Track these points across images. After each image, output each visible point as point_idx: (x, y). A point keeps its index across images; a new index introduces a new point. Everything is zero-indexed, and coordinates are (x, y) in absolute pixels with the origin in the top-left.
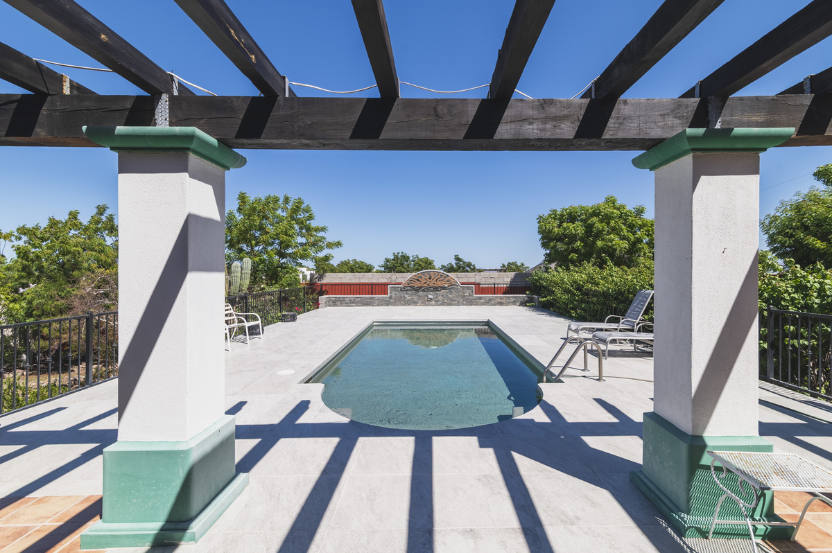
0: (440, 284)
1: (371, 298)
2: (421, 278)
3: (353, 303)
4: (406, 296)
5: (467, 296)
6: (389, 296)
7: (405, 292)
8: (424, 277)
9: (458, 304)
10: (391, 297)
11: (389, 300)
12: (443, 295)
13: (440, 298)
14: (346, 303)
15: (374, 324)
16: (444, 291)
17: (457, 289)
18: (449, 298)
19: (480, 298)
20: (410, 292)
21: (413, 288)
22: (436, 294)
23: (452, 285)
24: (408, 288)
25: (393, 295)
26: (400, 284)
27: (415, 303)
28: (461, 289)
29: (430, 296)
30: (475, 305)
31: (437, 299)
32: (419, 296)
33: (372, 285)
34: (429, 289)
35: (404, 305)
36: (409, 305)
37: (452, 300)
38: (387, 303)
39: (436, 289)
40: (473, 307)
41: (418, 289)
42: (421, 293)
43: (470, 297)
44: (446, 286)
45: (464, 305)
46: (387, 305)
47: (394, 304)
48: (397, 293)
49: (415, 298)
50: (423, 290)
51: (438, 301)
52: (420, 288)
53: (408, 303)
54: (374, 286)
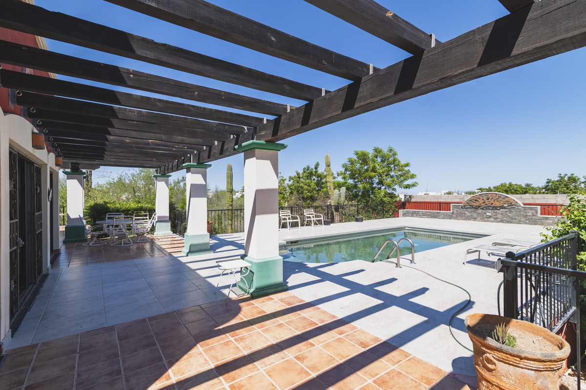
0: (497, 204)
1: (438, 213)
2: (480, 199)
3: (424, 215)
4: (466, 213)
5: (530, 216)
6: (451, 211)
7: (465, 209)
8: (481, 198)
9: (519, 222)
10: (453, 213)
11: (452, 215)
12: (502, 214)
13: (499, 216)
14: (420, 215)
15: (406, 228)
16: (503, 210)
17: (518, 209)
18: (509, 216)
19: (547, 218)
20: (469, 210)
21: (472, 207)
22: (494, 212)
23: (512, 205)
24: (468, 206)
25: (455, 212)
26: (461, 203)
27: (475, 219)
28: (522, 209)
29: (488, 214)
30: (539, 225)
31: (496, 217)
32: (478, 214)
33: (440, 203)
34: (487, 208)
35: (464, 220)
36: (469, 220)
37: (512, 219)
38: (450, 217)
39: (495, 208)
40: (537, 226)
41: (477, 208)
42: (480, 211)
43: (534, 217)
44: (505, 205)
45: (526, 223)
46: (450, 219)
47: (456, 218)
48: (458, 210)
49: (475, 215)
50: (482, 209)
51: (497, 218)
52: (479, 207)
53: (468, 218)
54: (441, 204)
